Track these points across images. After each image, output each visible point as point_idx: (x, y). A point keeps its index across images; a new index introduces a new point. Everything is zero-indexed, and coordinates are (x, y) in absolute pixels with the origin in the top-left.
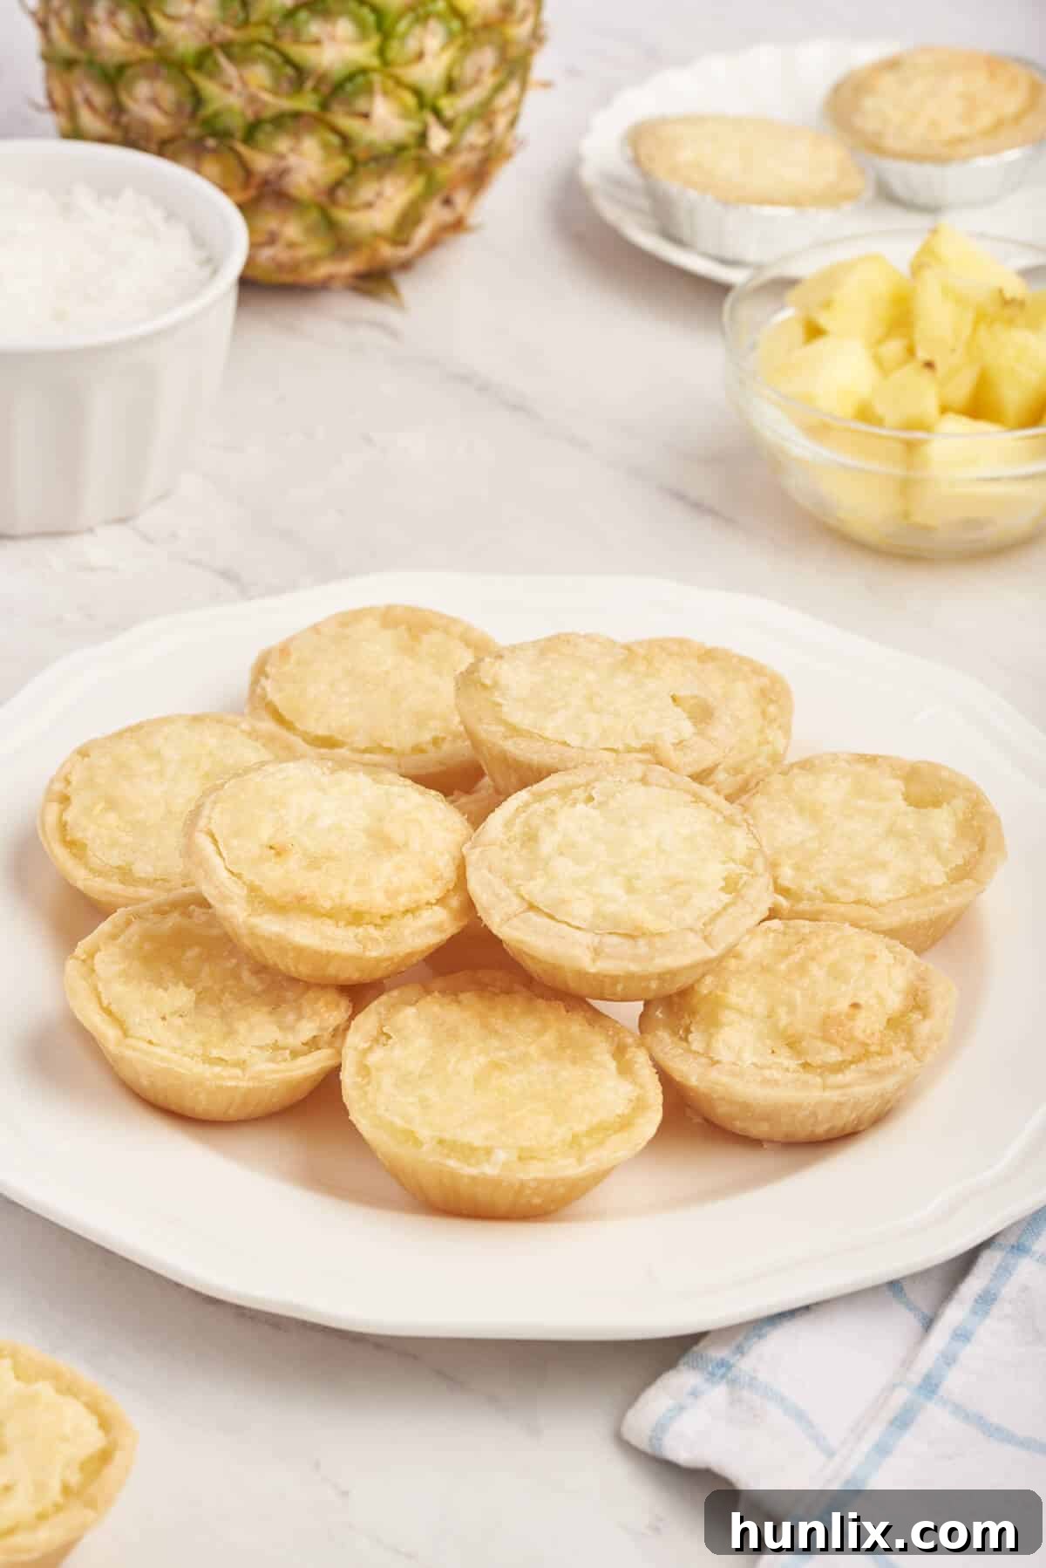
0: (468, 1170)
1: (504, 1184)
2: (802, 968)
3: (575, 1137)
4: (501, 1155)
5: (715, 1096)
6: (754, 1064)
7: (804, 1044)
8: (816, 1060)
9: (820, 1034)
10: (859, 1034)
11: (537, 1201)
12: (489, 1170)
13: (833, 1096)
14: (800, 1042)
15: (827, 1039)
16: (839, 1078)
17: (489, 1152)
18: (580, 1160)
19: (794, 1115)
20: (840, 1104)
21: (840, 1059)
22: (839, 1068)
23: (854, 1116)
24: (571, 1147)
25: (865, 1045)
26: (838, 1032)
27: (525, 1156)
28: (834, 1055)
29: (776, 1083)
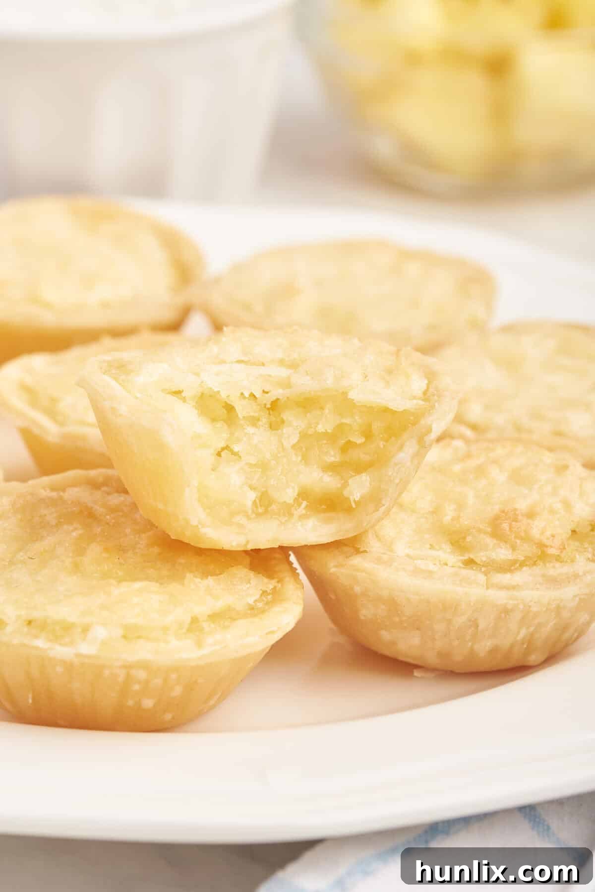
0: (61, 651)
1: (107, 672)
2: (480, 471)
3: (195, 620)
4: (100, 632)
5: (358, 589)
6: (408, 556)
7: (469, 539)
8: (481, 557)
9: (489, 530)
10: (535, 533)
11: (148, 703)
12: (86, 648)
13: (500, 597)
14: (464, 538)
15: (497, 534)
16: (506, 578)
17: (86, 629)
18: (199, 644)
19: (449, 622)
20: (506, 611)
21: (510, 557)
22: (508, 567)
23: (523, 632)
24: (189, 630)
25: (541, 546)
26: (510, 526)
27: (131, 634)
28: (503, 554)
29: (429, 574)
